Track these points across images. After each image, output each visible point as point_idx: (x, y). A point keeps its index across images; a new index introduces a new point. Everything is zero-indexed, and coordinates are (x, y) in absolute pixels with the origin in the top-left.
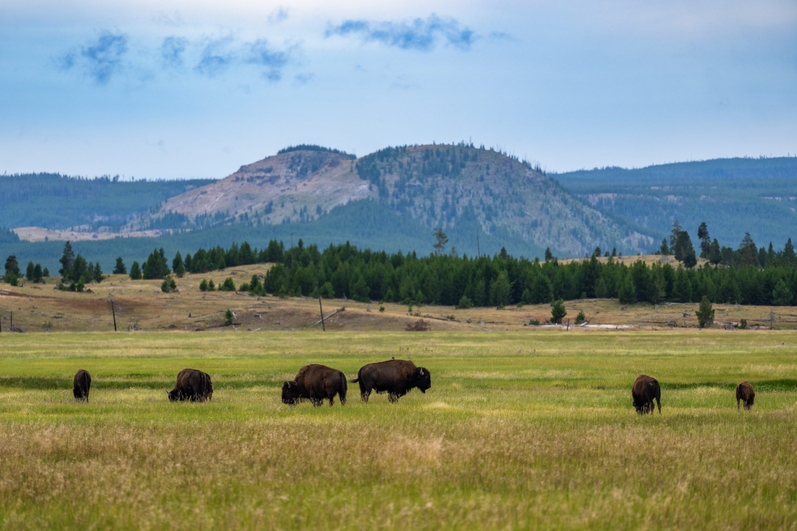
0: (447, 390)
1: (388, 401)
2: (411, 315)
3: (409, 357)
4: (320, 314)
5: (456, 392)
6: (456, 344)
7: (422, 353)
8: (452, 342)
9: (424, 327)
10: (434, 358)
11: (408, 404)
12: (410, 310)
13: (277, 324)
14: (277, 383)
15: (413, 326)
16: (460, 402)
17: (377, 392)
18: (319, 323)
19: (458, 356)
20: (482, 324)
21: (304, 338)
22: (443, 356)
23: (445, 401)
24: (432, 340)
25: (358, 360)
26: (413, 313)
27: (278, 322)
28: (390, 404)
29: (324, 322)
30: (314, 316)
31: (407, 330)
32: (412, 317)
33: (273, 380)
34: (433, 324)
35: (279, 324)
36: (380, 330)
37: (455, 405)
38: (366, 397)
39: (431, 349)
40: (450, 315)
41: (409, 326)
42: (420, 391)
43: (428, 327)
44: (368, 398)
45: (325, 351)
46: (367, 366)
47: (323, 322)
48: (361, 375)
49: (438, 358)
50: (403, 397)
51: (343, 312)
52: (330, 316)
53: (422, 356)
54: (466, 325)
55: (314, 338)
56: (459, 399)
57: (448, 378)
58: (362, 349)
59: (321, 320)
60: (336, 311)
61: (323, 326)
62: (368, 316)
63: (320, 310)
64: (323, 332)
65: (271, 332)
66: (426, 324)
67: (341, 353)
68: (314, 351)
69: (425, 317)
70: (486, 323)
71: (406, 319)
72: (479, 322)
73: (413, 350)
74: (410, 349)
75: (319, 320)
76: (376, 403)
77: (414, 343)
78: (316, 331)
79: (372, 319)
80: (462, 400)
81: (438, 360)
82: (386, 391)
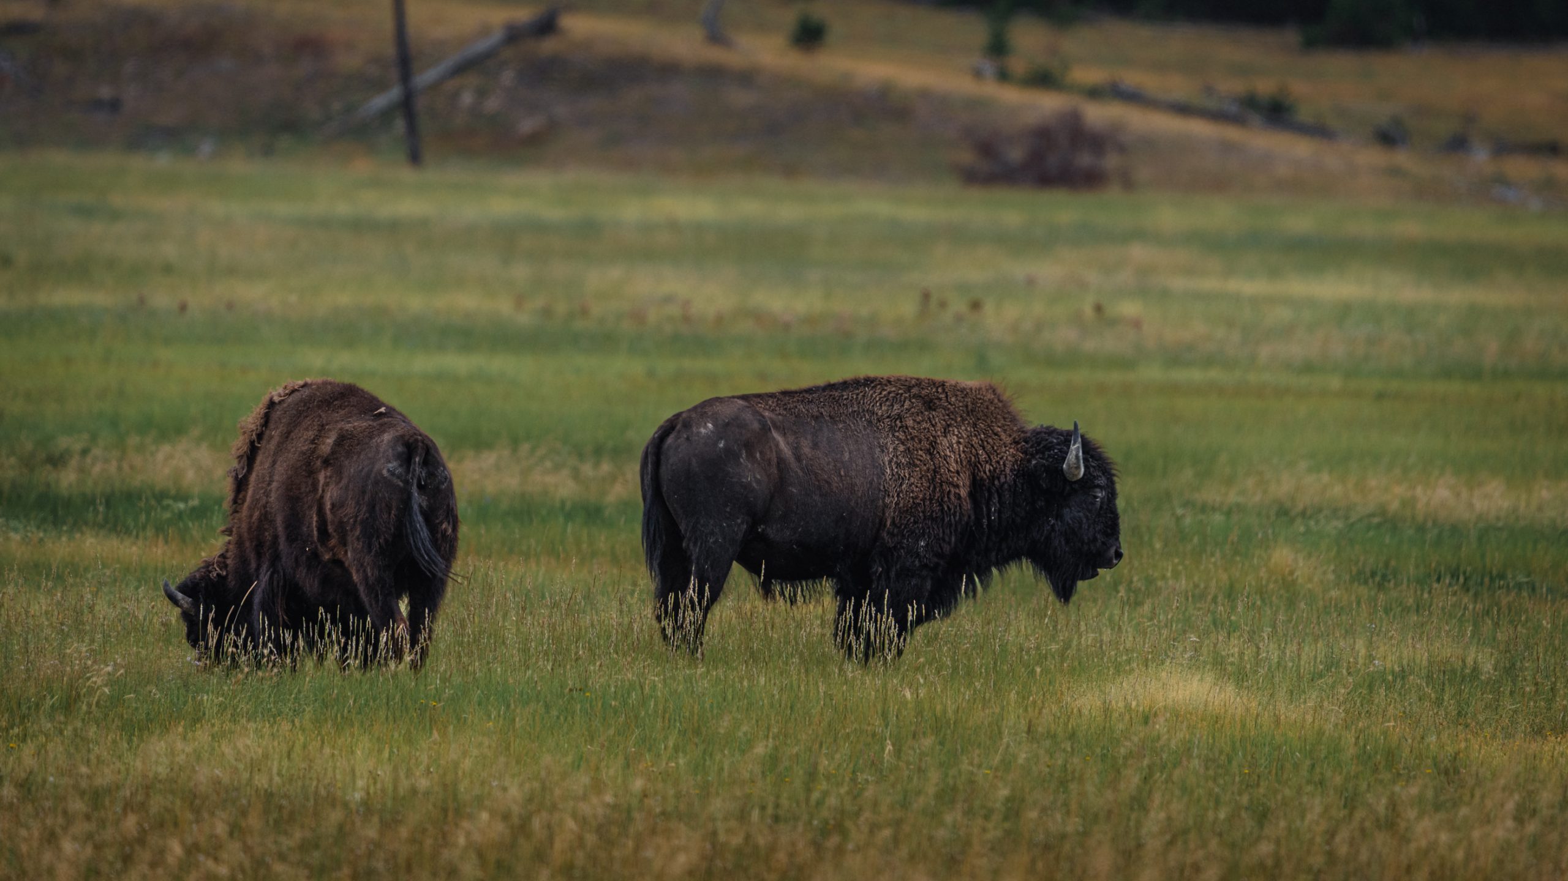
0: (1231, 594)
1: (830, 648)
2: (1003, 76)
3: (982, 362)
4: (390, 50)
5: (1291, 603)
6: (1299, 286)
7: (1063, 336)
8: (1274, 273)
9: (1085, 160)
10: (1152, 373)
11: (969, 673)
12: (998, 48)
13: (98, 104)
14: (89, 501)
15: (1016, 154)
16: (1316, 676)
17: (767, 591)
18: (386, 116)
19: (1308, 368)
20: (1480, 158)
21: (282, 208)
22: (1209, 362)
23: (1219, 663)
24: (1138, 252)
25: (637, 367)
26: (1018, 65)
27: (105, 92)
28: (851, 669)
29: (421, 103)
30: (348, 62)
31: (971, 177)
32: (1011, 96)
33: (67, 480)
34: (1150, 144)
35: (114, 105)
36: (790, 171)
37: (1282, 694)
38: (690, 617)
39: (1129, 308)
40: (1265, 87)
41: (987, 148)
42: (1045, 589)
43: (1111, 161)
44: (700, 630)
45: (416, 303)
46: (702, 409)
47: (407, 106)
48: (665, 472)
49: (1180, 375)
50: (940, 626)
51: (548, 46)
52: (462, 69)
53: (1072, 359)
54: (1371, 157)
55: (343, 209)
56: (1312, 653)
57: (1240, 508)
58: (668, 299)
59: (394, 93)
60: (497, 36)
61: (412, 129)
62: (713, 74)
63: (388, 24)
64: (407, 174)
65: (59, 159)
66: (1098, 142)
67: (524, 319)
68: (344, 299)
69: (1095, 93)
70: (1503, 147)
71: (974, 104)
72: (1458, 144)
73: (1012, 311)
74: (989, 308)
75: (380, 86)
76: (754, 656)
77: (1019, 269)
78: (362, 167)
79: (740, 98)
80: (1332, 664)
81: (1173, 389)
82: (827, 586)
